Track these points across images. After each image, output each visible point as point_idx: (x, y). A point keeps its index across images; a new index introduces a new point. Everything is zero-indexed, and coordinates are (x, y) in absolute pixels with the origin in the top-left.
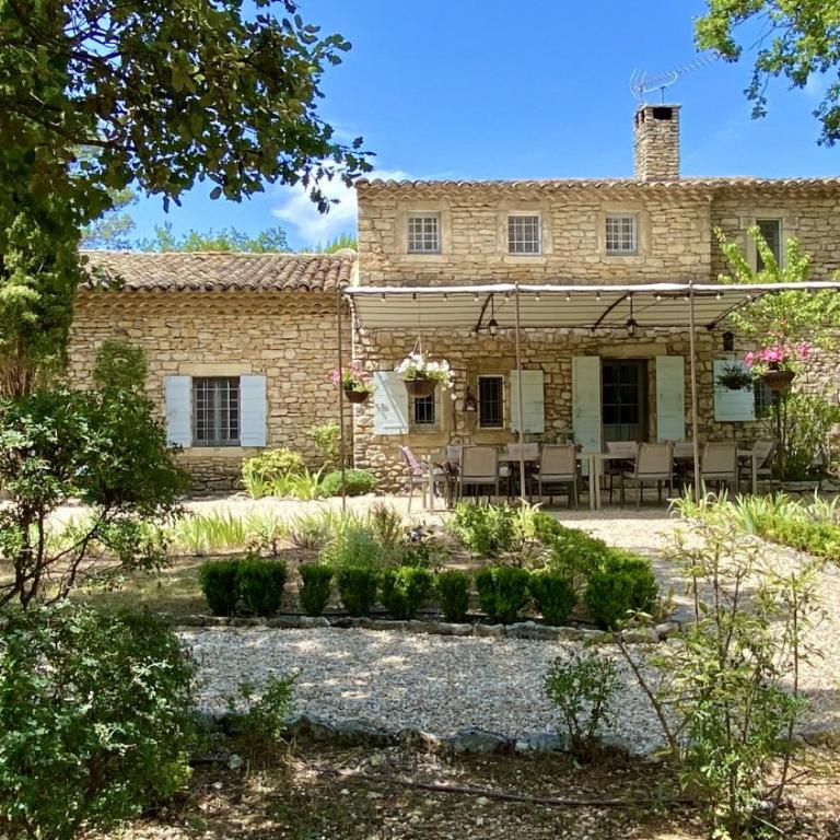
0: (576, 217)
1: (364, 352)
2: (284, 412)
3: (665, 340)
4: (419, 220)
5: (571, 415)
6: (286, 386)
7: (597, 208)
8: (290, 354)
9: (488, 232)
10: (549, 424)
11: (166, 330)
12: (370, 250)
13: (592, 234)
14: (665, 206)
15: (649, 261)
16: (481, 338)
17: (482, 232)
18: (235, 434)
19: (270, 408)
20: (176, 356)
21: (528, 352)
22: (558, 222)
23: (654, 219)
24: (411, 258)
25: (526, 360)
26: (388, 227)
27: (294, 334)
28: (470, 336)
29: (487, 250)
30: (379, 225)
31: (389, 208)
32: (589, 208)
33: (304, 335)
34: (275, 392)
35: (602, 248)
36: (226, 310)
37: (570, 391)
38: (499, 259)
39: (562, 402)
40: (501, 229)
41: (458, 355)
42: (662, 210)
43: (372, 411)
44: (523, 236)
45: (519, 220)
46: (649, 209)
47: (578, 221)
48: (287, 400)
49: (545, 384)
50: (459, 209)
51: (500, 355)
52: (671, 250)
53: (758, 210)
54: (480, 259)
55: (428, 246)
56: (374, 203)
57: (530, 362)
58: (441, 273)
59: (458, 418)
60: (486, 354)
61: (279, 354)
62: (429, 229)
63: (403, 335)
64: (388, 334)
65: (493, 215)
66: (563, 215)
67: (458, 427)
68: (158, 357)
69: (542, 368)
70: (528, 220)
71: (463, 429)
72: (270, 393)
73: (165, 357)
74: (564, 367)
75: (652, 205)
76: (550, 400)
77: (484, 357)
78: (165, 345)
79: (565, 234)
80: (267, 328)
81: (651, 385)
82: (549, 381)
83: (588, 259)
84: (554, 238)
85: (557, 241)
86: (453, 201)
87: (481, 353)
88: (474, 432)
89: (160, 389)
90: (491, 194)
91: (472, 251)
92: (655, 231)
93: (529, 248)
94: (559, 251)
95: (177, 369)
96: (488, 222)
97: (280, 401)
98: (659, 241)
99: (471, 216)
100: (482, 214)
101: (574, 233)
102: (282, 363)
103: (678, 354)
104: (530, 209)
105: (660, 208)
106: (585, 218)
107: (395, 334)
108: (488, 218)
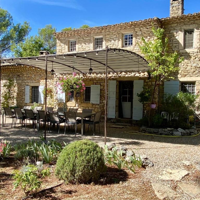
4: (72, 42)
5: (108, 99)
7: (119, 33)
9: (88, 44)
10: (101, 101)
11: (26, 75)
13: (117, 41)
14: (141, 29)
15: (135, 48)
17: (86, 44)
20: (28, 81)
22: (107, 38)
23: (138, 34)
25: (96, 82)
26: (63, 45)
29: (87, 49)
31: (64, 40)
32: (117, 33)
35: (120, 45)
40: (91, 42)
42: (141, 30)
43: (58, 96)
44: (98, 44)
45: (97, 39)
46: (136, 30)
47: (113, 37)
50: (81, 38)
51: (89, 80)
53: (184, 26)
56: (60, 39)
57: (97, 82)
59: (78, 99)
65: (89, 38)
66: (109, 36)
68: (25, 81)
69: (100, 84)
70: (100, 39)
71: (79, 102)
73: (26, 81)
75: (137, 29)
76: (102, 94)
78: (26, 79)
79: (109, 42)
82: (102, 88)
84: (106, 44)
86: (79, 35)
88: (82, 103)
89: (25, 89)
92: (138, 38)
95: (28, 84)
96: (88, 41)
98: (139, 41)
99: (84, 39)
100: (86, 38)
101: (112, 41)
104: (99, 35)
105: (140, 30)
106: (115, 36)
108: (88, 39)
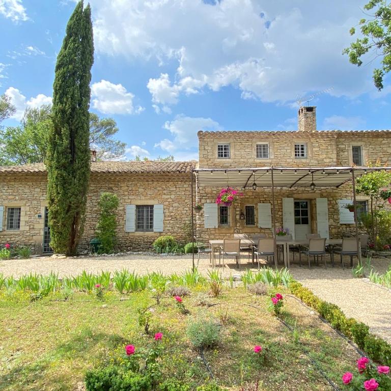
0: (283, 144)
1: (201, 196)
2: (170, 218)
3: (320, 192)
4: (222, 146)
5: (282, 221)
6: (171, 208)
7: (291, 141)
8: (173, 197)
9: (249, 150)
10: (273, 225)
11: (127, 188)
12: (203, 157)
13: (289, 151)
14: (318, 140)
15: (312, 161)
16: (246, 191)
17: (246, 150)
18: (151, 227)
19: (165, 216)
20: (130, 197)
21: (265, 196)
22: (276, 146)
23: (314, 145)
24: (219, 160)
26: (210, 148)
27: (175, 189)
28: (242, 190)
29: (248, 157)
30: (206, 148)
31: (210, 141)
32: (288, 141)
33: (178, 189)
34: (167, 211)
35: (293, 156)
36: (149, 180)
37: (282, 211)
38: (253, 160)
39: (278, 216)
40: (253, 149)
41: (237, 197)
43: (204, 219)
44: (262, 151)
45: (260, 146)
46: (312, 141)
47: (283, 146)
48: (172, 214)
49: (271, 209)
50: (237, 142)
51: (253, 197)
52: (321, 157)
53: (352, 142)
54: (245, 160)
55: (225, 156)
56: (205, 140)
57: (265, 200)
58: (231, 166)
59: (237, 222)
60: (248, 197)
61: (169, 197)
62: (225, 149)
63: (216, 189)
64: (210, 189)
65: (251, 144)
66: (278, 143)
67: (238, 225)
68: (124, 198)
69: (270, 202)
70: (264, 146)
71: (239, 226)
72: (165, 211)
73: (127, 197)
74: (279, 202)
75: (313, 140)
76: (274, 215)
77: (248, 198)
78: (126, 193)
79: (279, 151)
80: (164, 187)
81: (314, 209)
82: (273, 207)
83: (288, 160)
84: (274, 152)
85: (276, 153)
86: (235, 139)
87: (247, 197)
88: (244, 227)
89: (124, 210)
90: (250, 136)
91: (242, 157)
92: (314, 149)
93: (265, 156)
94: (276, 157)
95: (131, 202)
97: (168, 214)
98: (316, 153)
99: (242, 144)
100: (246, 143)
101: (282, 150)
102: (169, 200)
103: (325, 197)
104: (264, 141)
105: (316, 141)
106: (286, 145)
107: (213, 189)
108: (248, 145)
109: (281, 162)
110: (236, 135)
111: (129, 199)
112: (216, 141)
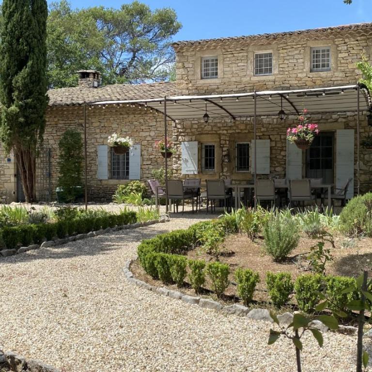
0: (292, 52)
1: (178, 132)
2: (149, 162)
3: (344, 120)
4: (207, 61)
5: (285, 164)
6: (150, 149)
7: (304, 45)
8: (152, 134)
9: (243, 64)
10: (273, 169)
11: (99, 123)
12: (182, 79)
13: (301, 60)
14: (347, 40)
15: (336, 74)
16: (237, 123)
17: (239, 64)
18: (128, 173)
19: (143, 160)
20: (102, 136)
21: (263, 130)
22: (282, 55)
23: (340, 49)
24: (202, 82)
25: (261, 134)
26: (191, 65)
27: (154, 123)
28: (231, 122)
29: (242, 74)
30: (186, 65)
31: (192, 56)
32: (300, 46)
33: (158, 123)
34: (145, 153)
35: (307, 68)
36: (123, 113)
37: (285, 150)
38: (249, 78)
39: (281, 157)
40: (249, 62)
41: (225, 132)
42: (345, 43)
43: (181, 162)
44: (263, 65)
45: (261, 56)
46: (337, 43)
47: (293, 54)
48: (151, 157)
49: (271, 147)
50: (227, 53)
51: (247, 131)
52: (350, 66)
54: (238, 79)
56: (184, 54)
57: (264, 135)
58: (218, 88)
59: (224, 166)
60: (240, 131)
61: (147, 134)
63: (196, 122)
64: (190, 122)
65: (245, 54)
66: (285, 51)
67: (225, 170)
68: (95, 136)
69: (270, 138)
70: (266, 55)
71: (226, 172)
72: (143, 153)
73: (98, 136)
74: (283, 137)
75: (338, 41)
76: (274, 156)
77: (239, 133)
78: (98, 131)
79: (286, 62)
80: (142, 121)
82: (274, 145)
83: (299, 75)
84: (279, 65)
85: (281, 66)
86: (224, 49)
87: (237, 131)
88: (232, 173)
89: (96, 151)
90: (243, 43)
91: (234, 76)
92: (340, 55)
93: (266, 71)
94: (282, 72)
95: (103, 142)
96: (243, 58)
97: (148, 157)
98: (342, 61)
99: (234, 56)
100: (240, 55)
101: (291, 61)
102: (149, 138)
103: (351, 128)
104: (266, 49)
105: (343, 42)
106: (297, 52)
107: (193, 122)
108: (243, 56)
109: (289, 79)
110: (222, 43)
111: (101, 138)
112: (199, 55)
